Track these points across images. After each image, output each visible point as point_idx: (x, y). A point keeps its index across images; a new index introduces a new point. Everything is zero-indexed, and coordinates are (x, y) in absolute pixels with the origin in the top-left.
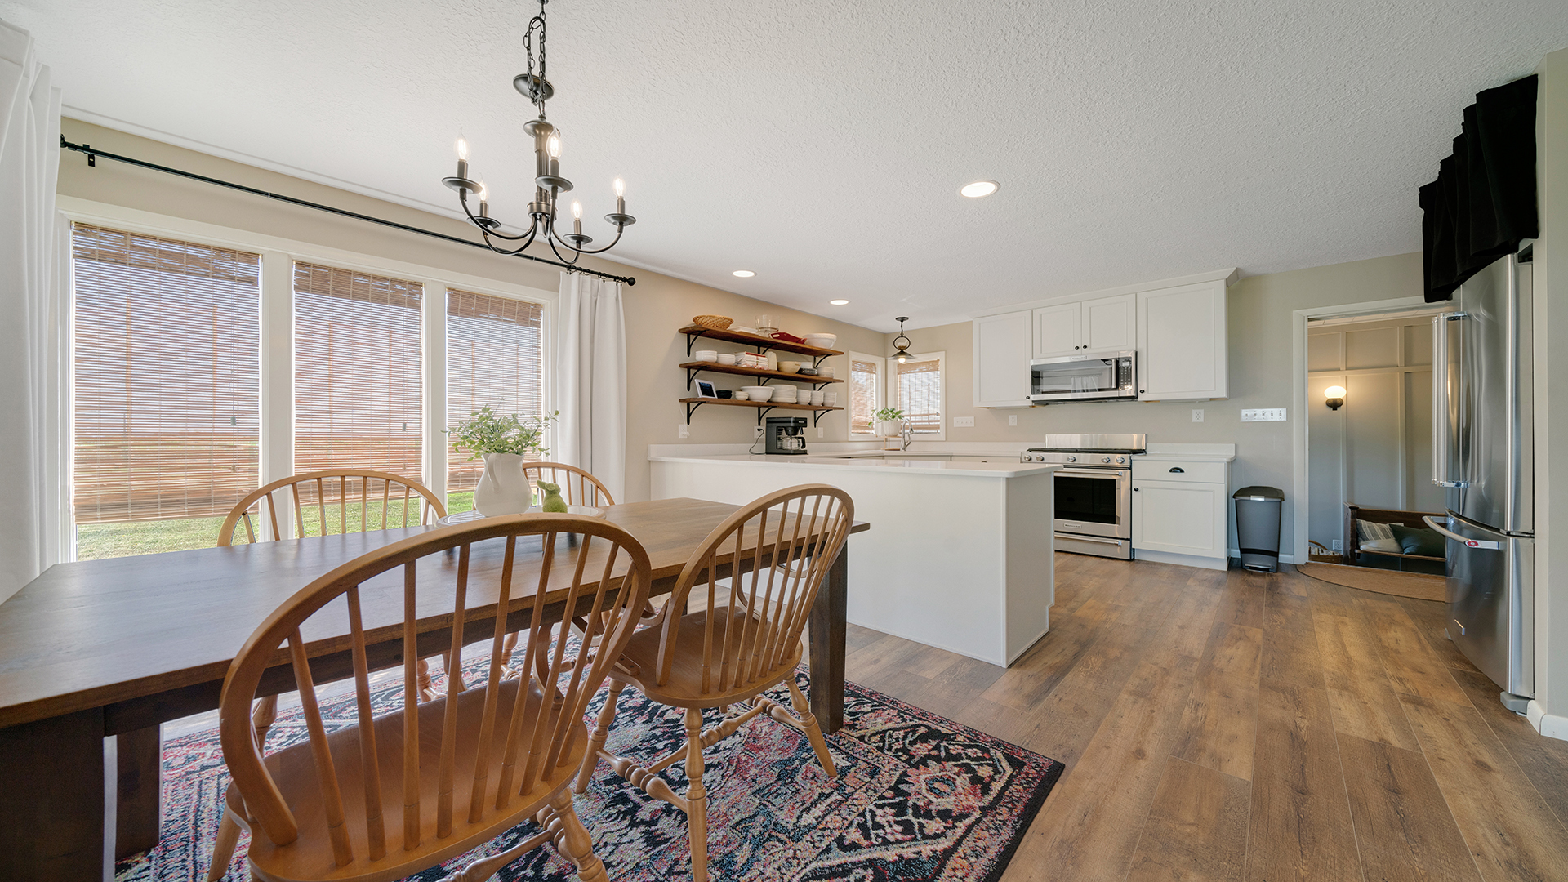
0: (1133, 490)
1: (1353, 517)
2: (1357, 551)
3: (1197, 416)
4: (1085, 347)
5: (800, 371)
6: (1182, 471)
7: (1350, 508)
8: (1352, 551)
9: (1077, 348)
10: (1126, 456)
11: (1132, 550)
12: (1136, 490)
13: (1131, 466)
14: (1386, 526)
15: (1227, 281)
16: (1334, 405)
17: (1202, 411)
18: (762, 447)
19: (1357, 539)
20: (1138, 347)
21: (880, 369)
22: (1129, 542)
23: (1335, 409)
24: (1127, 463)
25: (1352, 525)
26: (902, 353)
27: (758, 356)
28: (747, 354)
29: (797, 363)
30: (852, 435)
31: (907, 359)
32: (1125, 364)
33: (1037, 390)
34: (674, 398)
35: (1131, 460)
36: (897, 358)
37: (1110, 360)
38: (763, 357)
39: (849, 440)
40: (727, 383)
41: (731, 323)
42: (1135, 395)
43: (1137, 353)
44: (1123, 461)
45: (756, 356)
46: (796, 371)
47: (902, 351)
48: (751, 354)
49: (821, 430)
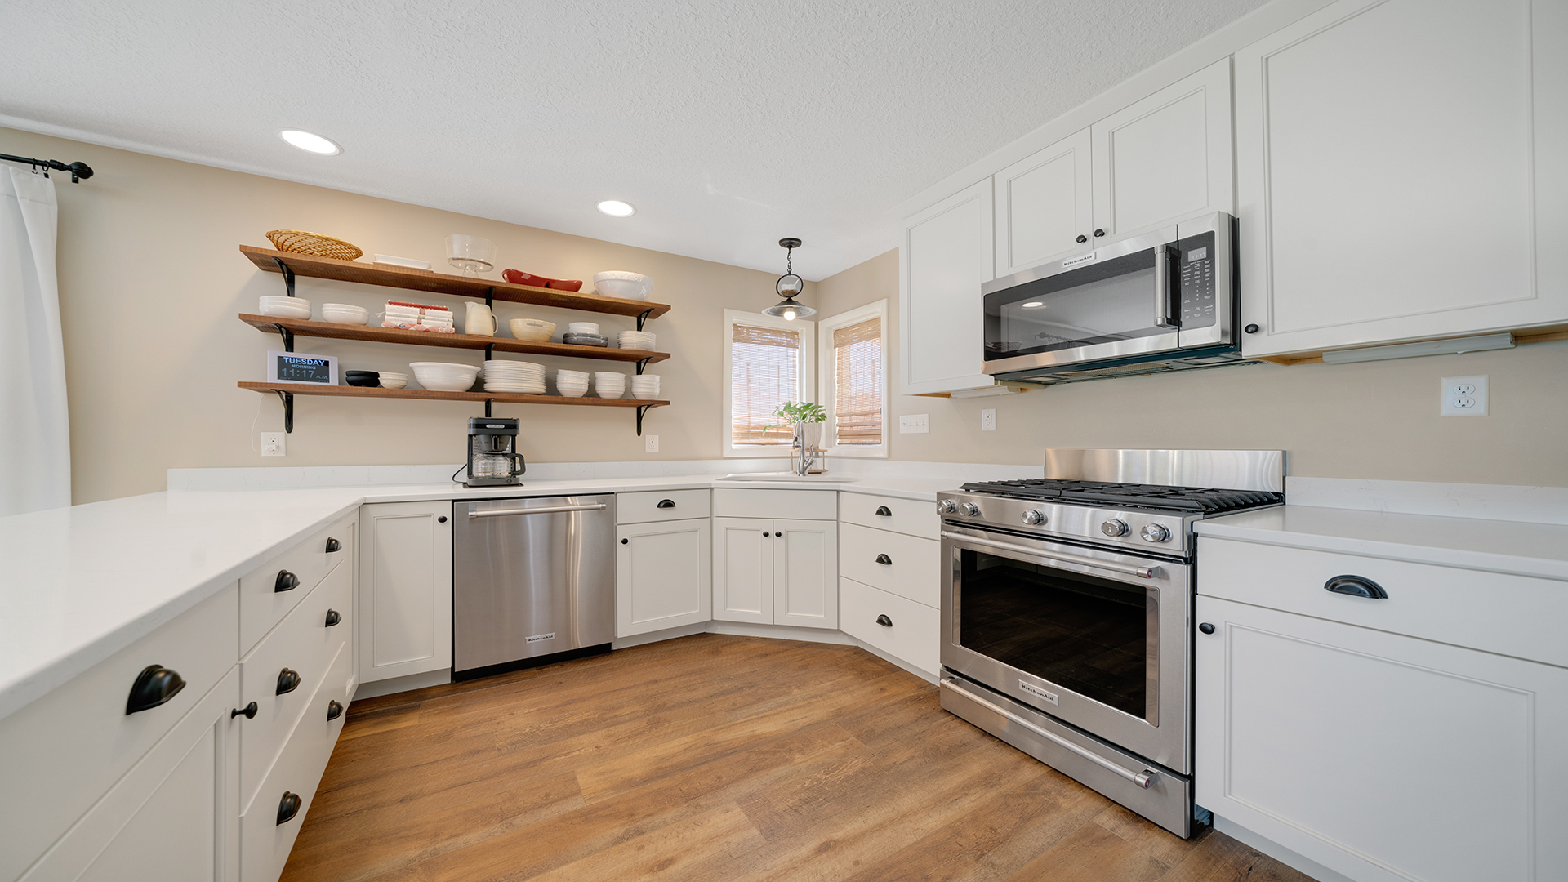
0: (1197, 628)
3: (1460, 396)
4: (1100, 233)
5: (566, 338)
6: (1376, 592)
9: (1082, 239)
10: (1173, 523)
12: (1208, 630)
13: (1193, 551)
20: (1241, 205)
21: (805, 342)
24: (1176, 546)
26: (790, 301)
27: (423, 307)
28: (390, 303)
29: (532, 321)
30: (734, 447)
31: (799, 313)
32: (1196, 255)
33: (993, 353)
34: (241, 385)
35: (1196, 535)
36: (779, 313)
37: (1150, 253)
38: (440, 311)
39: (725, 456)
40: (362, 358)
41: (350, 247)
42: (1228, 341)
43: (1234, 224)
44: (1165, 536)
45: (419, 309)
46: (547, 338)
47: (790, 299)
48: (404, 305)
49: (651, 440)
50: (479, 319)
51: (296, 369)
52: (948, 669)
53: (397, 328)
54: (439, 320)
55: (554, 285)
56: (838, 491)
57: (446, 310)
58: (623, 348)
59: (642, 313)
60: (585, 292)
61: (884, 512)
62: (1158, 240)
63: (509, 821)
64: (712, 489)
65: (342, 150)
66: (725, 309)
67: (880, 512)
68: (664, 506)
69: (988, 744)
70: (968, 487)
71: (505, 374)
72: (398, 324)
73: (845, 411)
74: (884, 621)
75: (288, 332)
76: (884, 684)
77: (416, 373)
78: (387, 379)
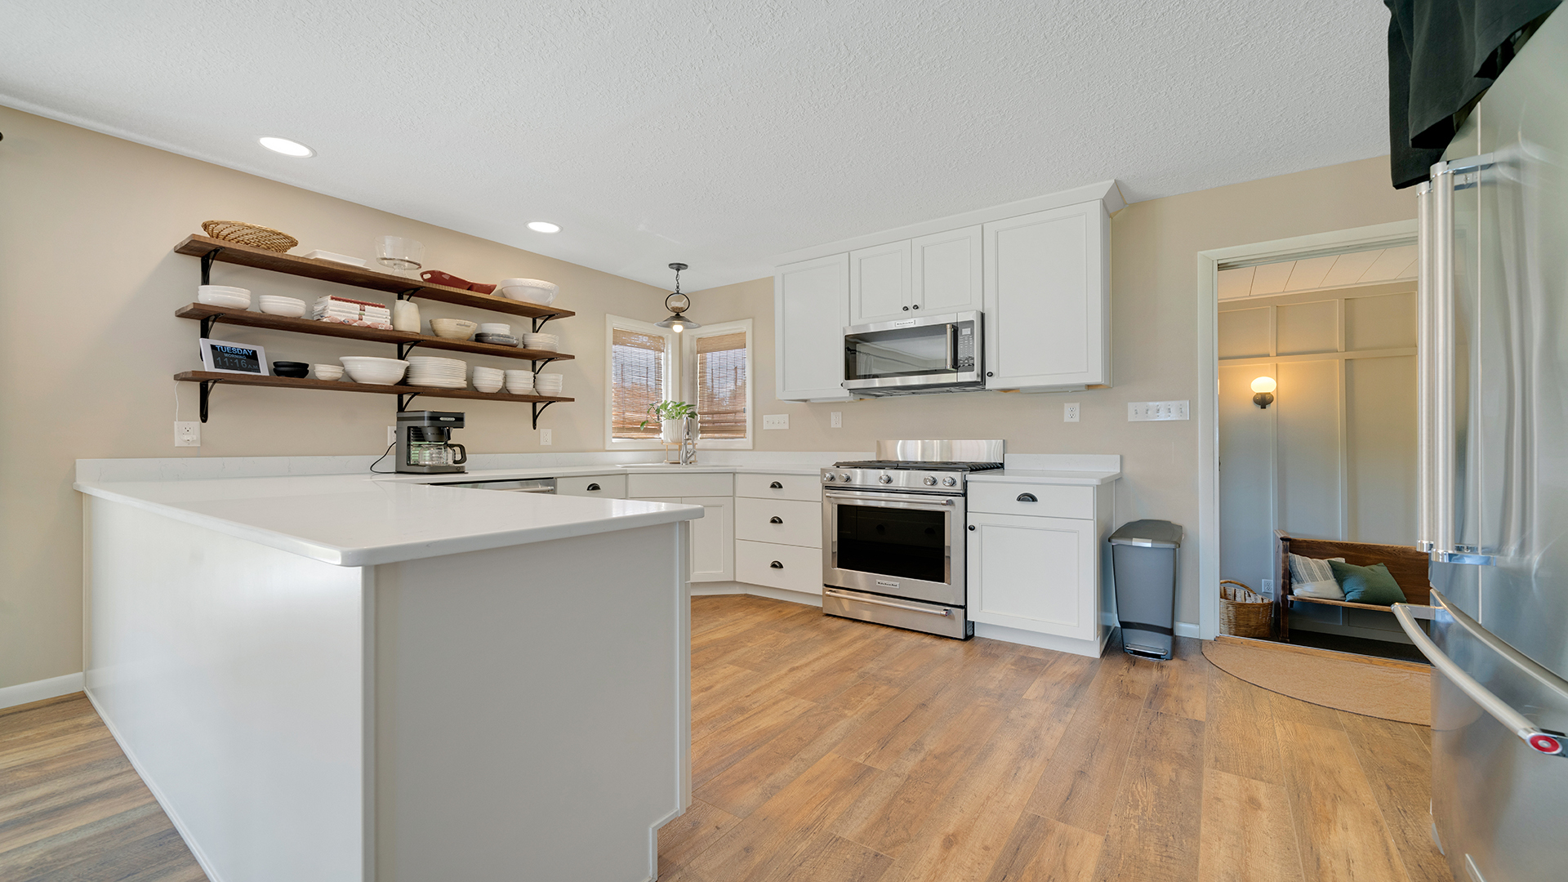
0: (968, 528)
1: (1285, 551)
2: (1290, 598)
3: (1071, 412)
4: (916, 307)
5: (479, 337)
6: (1034, 499)
7: (1282, 539)
8: (1284, 597)
9: (906, 309)
10: (957, 476)
11: (969, 625)
12: (972, 529)
13: (966, 490)
14: (1324, 562)
15: (1104, 204)
16: (1263, 401)
17: (1077, 405)
18: (390, 463)
19: (1290, 580)
20: (985, 307)
21: (670, 347)
22: (963, 611)
23: (1263, 407)
24: (958, 488)
25: (1284, 562)
26: (678, 317)
27: (362, 304)
28: (332, 298)
29: (462, 322)
30: (614, 440)
31: (686, 328)
32: (966, 331)
33: (850, 374)
35: (967, 481)
36: (669, 326)
37: (945, 325)
38: (377, 308)
39: (607, 449)
40: (292, 349)
41: (286, 237)
42: (980, 380)
43: (983, 315)
44: (953, 483)
45: (358, 305)
46: (467, 338)
47: (678, 315)
48: (344, 300)
49: (545, 433)
50: (408, 316)
51: (228, 358)
52: (826, 585)
54: (378, 317)
55: (475, 288)
56: (734, 474)
57: (383, 307)
58: (528, 347)
59: (539, 315)
60: (498, 294)
61: (776, 486)
62: (948, 319)
64: (627, 474)
65: (315, 153)
66: (607, 315)
67: (773, 486)
68: (593, 489)
69: (856, 625)
70: (838, 465)
73: (706, 410)
74: (777, 565)
75: (205, 318)
76: (779, 609)
77: (347, 365)
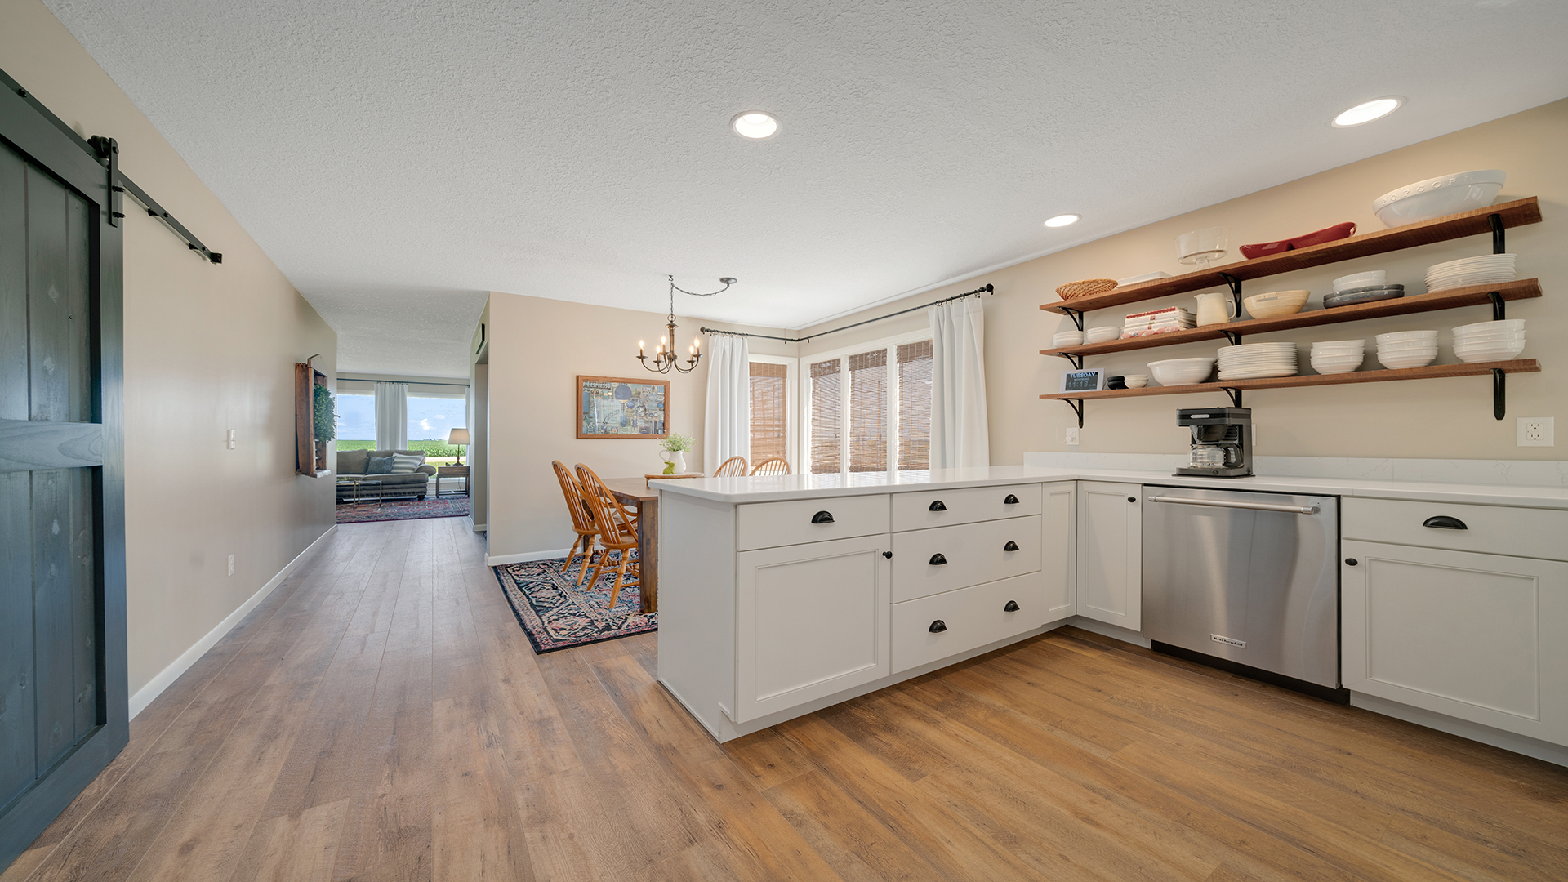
27: (1153, 313)
28: (1128, 317)
29: (1262, 296)
34: (1041, 397)
38: (1168, 312)
40: (1116, 366)
41: (1108, 281)
45: (1150, 316)
48: (1139, 315)
49: (1533, 426)
50: (1211, 308)
51: (1076, 382)
53: (1132, 337)
54: (1169, 320)
55: (1302, 243)
57: (1174, 309)
58: (1431, 291)
60: (1361, 233)
63: (1054, 728)
65: (1079, 216)
71: (1236, 362)
72: (1132, 333)
75: (1078, 355)
77: (1153, 372)
78: (1129, 381)
